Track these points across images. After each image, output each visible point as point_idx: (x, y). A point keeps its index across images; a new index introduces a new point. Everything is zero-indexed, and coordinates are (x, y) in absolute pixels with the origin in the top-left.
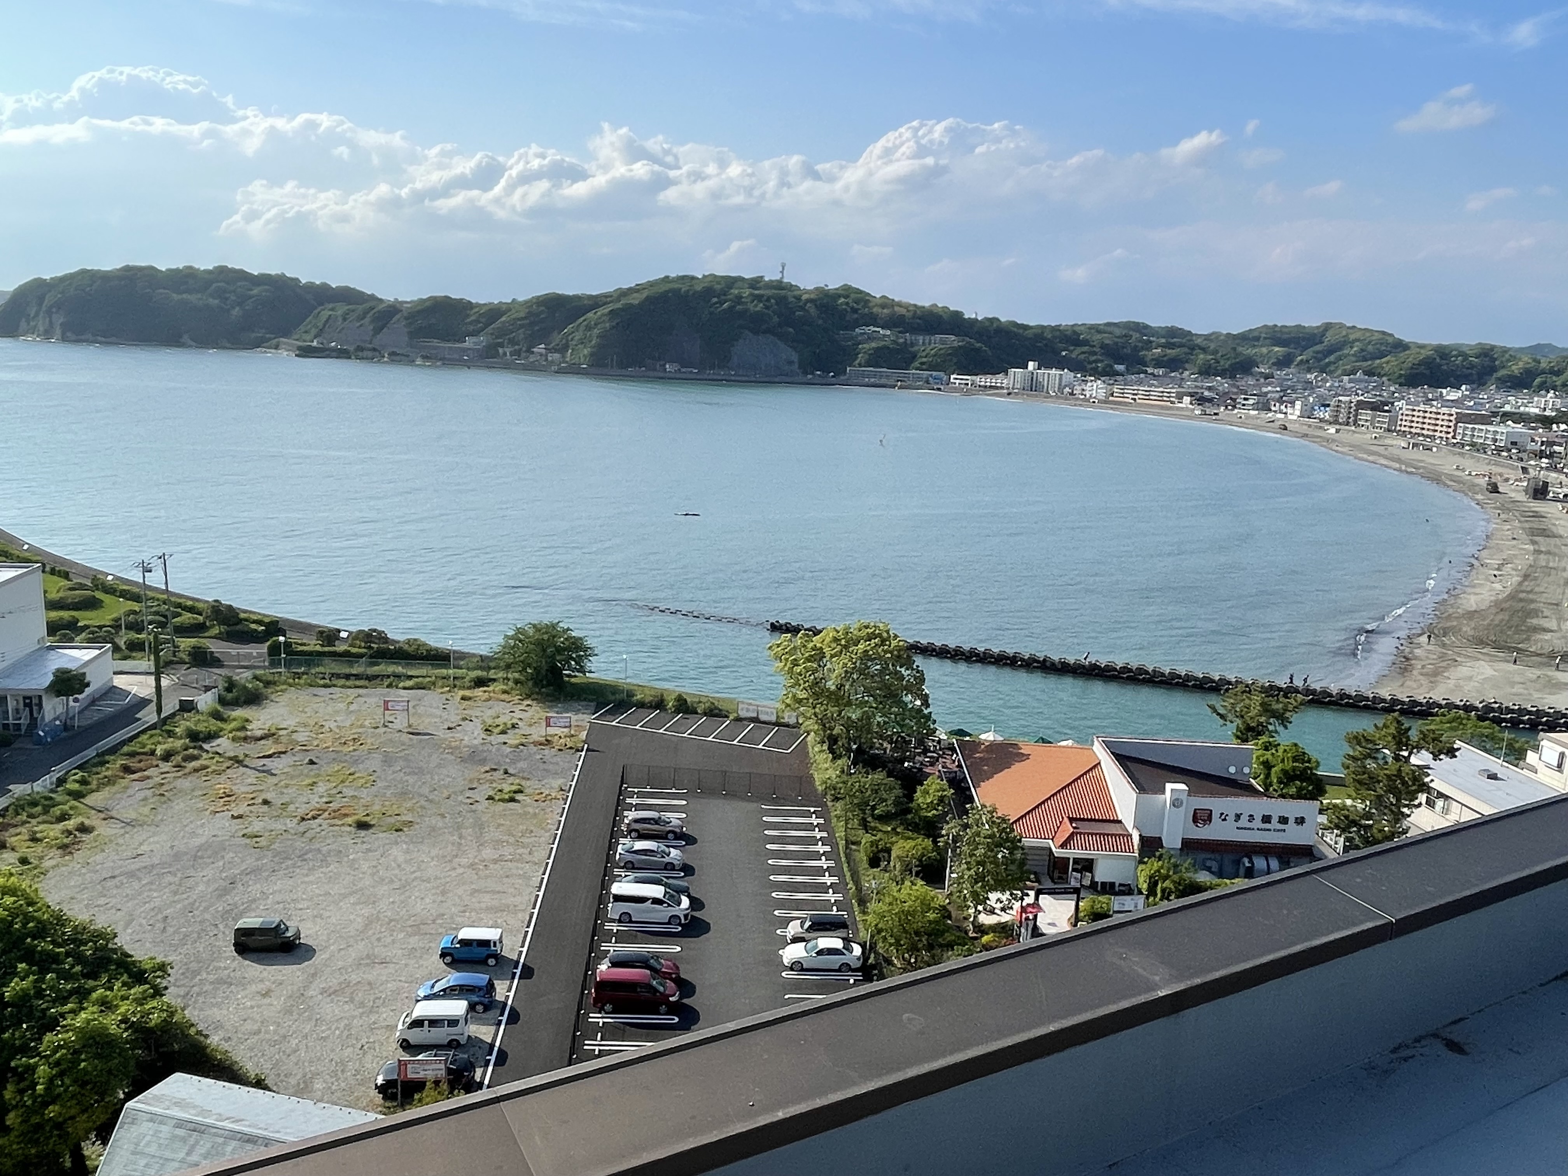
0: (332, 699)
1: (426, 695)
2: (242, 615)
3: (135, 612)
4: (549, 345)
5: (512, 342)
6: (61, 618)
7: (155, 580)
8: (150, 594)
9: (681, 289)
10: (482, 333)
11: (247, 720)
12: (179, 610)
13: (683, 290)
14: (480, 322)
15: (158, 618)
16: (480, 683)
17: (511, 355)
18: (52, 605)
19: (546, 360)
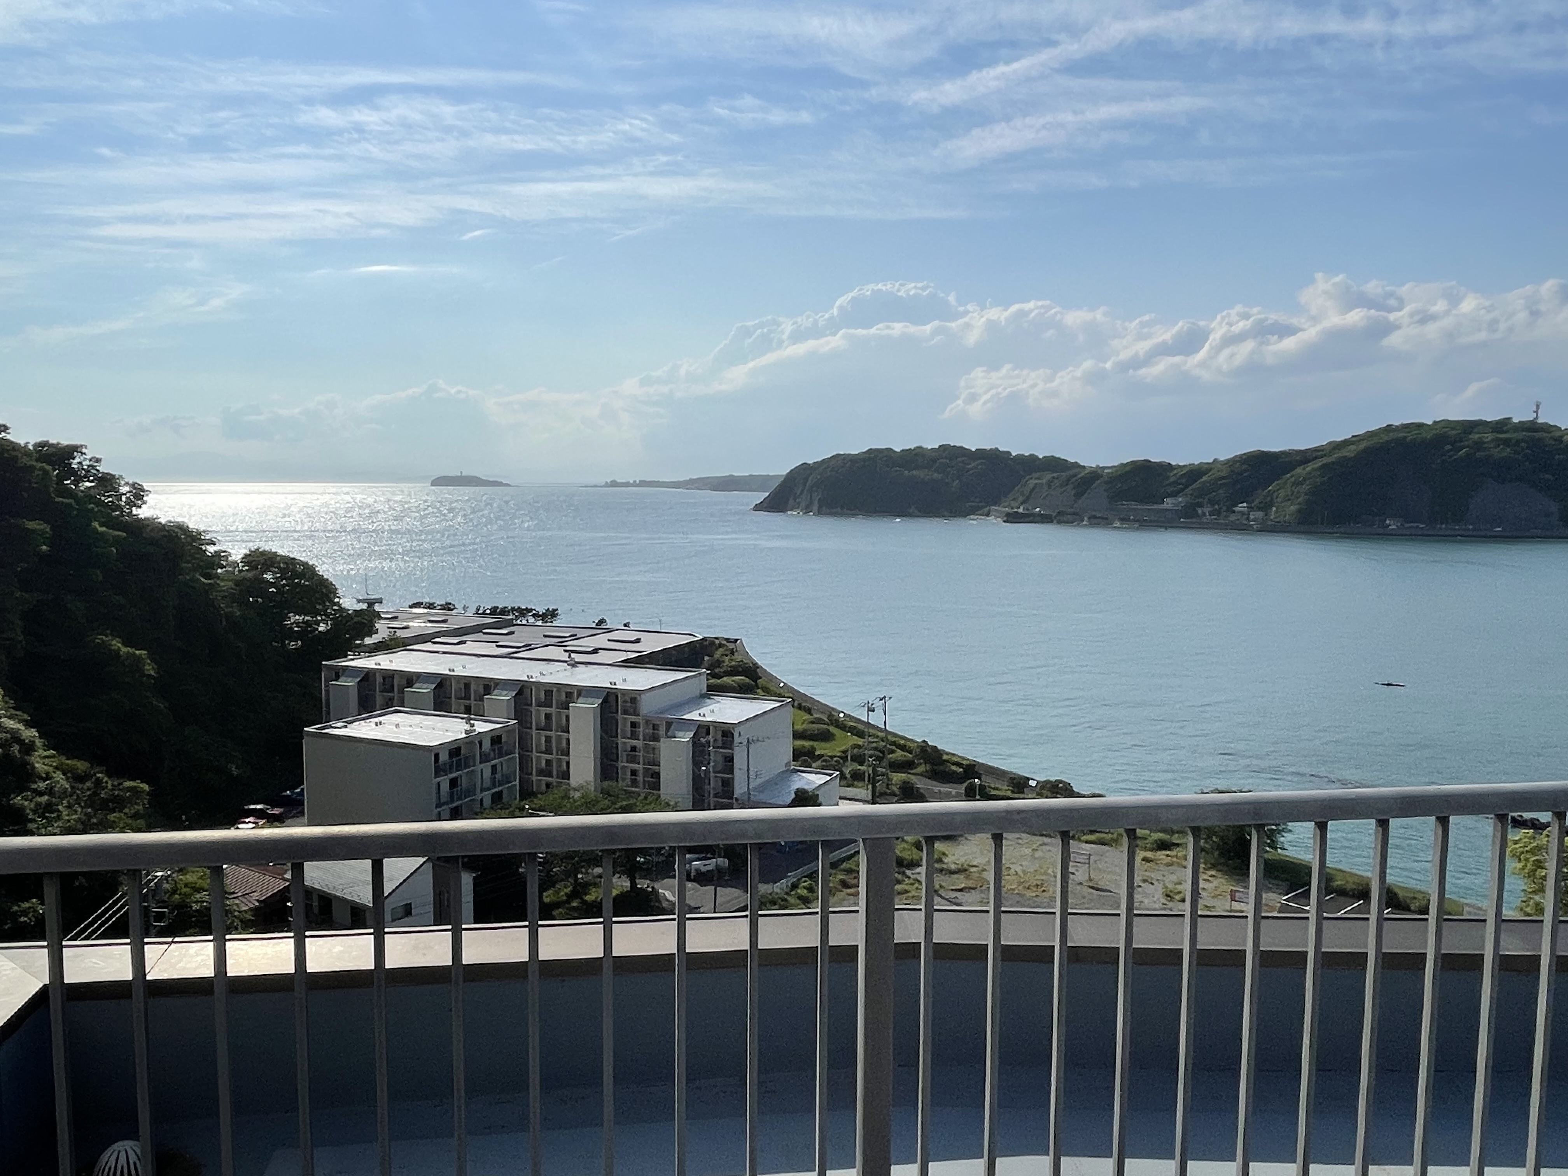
0: (1019, 844)
1: (1108, 851)
2: (945, 757)
3: (859, 747)
4: (1251, 503)
5: (1212, 502)
6: (803, 747)
7: (876, 719)
8: (872, 731)
9: (1405, 437)
10: (1180, 494)
11: (944, 854)
12: (894, 748)
13: (1409, 439)
14: (1180, 484)
15: (877, 753)
16: (1163, 846)
17: (1210, 515)
18: (797, 735)
19: (1248, 519)
